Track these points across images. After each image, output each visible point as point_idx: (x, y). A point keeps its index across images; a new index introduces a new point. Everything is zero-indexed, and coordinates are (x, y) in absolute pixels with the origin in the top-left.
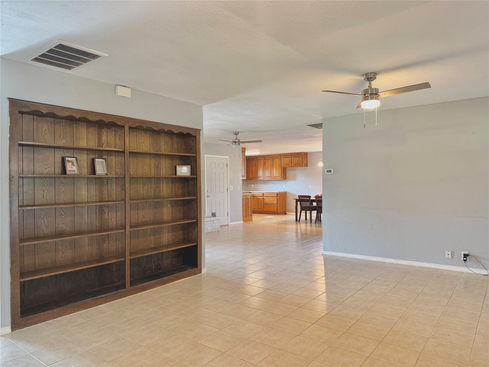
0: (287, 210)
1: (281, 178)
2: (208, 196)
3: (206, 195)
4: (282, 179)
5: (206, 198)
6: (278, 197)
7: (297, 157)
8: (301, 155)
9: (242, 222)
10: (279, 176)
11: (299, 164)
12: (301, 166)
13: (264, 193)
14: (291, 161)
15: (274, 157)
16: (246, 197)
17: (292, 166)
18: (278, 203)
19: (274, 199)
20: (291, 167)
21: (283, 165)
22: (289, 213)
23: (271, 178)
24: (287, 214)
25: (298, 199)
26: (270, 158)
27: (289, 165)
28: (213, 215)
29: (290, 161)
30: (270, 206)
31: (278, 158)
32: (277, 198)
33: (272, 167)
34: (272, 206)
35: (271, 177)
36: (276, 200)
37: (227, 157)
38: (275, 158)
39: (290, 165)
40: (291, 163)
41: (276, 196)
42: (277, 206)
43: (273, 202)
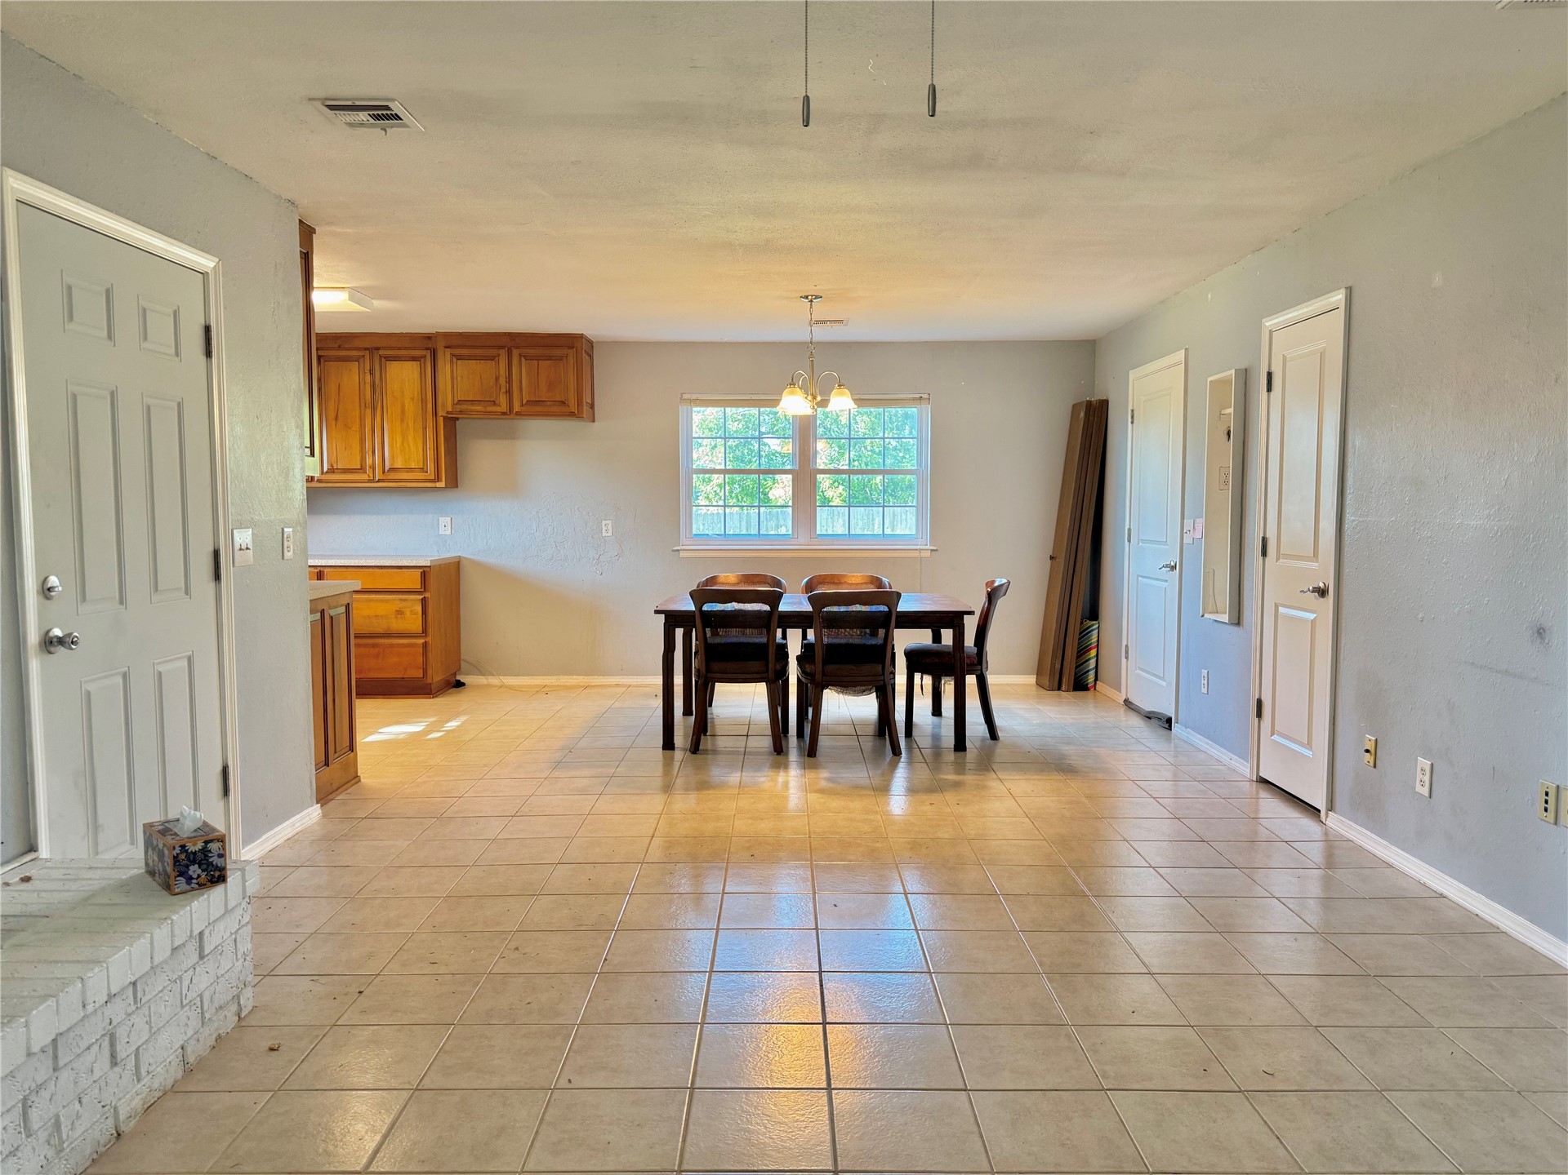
0: (463, 665)
1: (438, 479)
2: (49, 643)
3: (33, 637)
4: (442, 484)
6: (427, 595)
7: (549, 358)
8: (571, 352)
9: (314, 812)
10: (422, 470)
11: (563, 403)
12: (572, 415)
13: (326, 570)
14: (509, 380)
15: (381, 352)
16: (323, 612)
17: (517, 408)
18: (430, 631)
19: (404, 604)
20: (504, 414)
21: (454, 405)
22: (482, 680)
23: (365, 477)
24: (463, 684)
26: (354, 353)
27: (494, 403)
29: (497, 379)
30: (374, 646)
31: (414, 359)
32: (424, 601)
33: (368, 411)
34: (392, 646)
35: (362, 469)
36: (419, 608)
37: (207, 263)
38: (389, 359)
39: (504, 407)
40: (509, 392)
41: (418, 586)
42: (425, 645)
43: (397, 625)
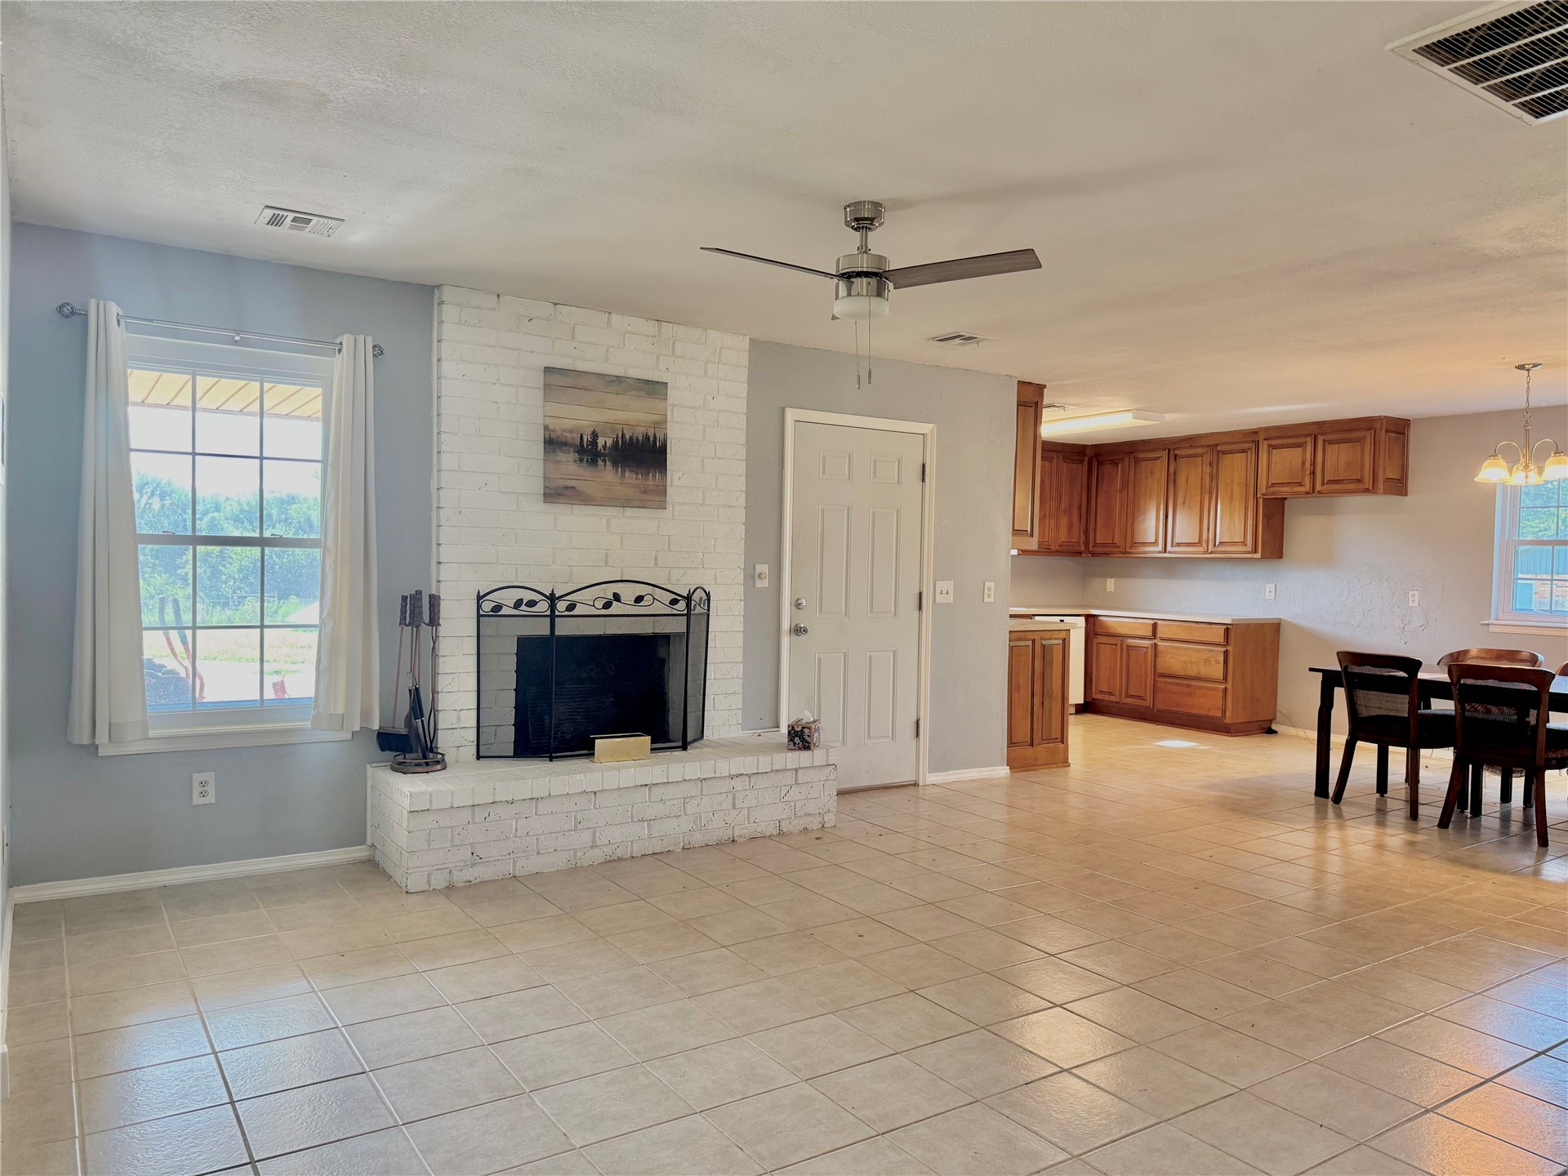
0: (1278, 714)
1: (1256, 551)
2: (798, 631)
3: (786, 625)
4: (1258, 556)
5: (785, 641)
6: (1230, 648)
7: (1349, 441)
8: (1369, 436)
9: (1003, 771)
10: (1244, 543)
11: (1359, 481)
12: (1367, 491)
13: (1159, 622)
14: (1314, 463)
15: (1219, 448)
16: (1034, 641)
17: (1318, 487)
18: (1230, 679)
19: (1211, 654)
20: (1307, 493)
21: (1268, 487)
22: (1292, 731)
23: (1201, 549)
24: (1276, 732)
25: (1339, 668)
26: (1200, 451)
27: (1300, 484)
28: (797, 740)
29: (1304, 463)
30: (1188, 686)
31: (1243, 451)
32: (1226, 653)
33: (1207, 496)
34: (1200, 688)
35: (1199, 543)
36: (1221, 659)
37: (926, 428)
38: (1225, 453)
39: (1307, 487)
40: (1313, 473)
41: (1221, 640)
42: (1225, 690)
43: (1205, 671)
